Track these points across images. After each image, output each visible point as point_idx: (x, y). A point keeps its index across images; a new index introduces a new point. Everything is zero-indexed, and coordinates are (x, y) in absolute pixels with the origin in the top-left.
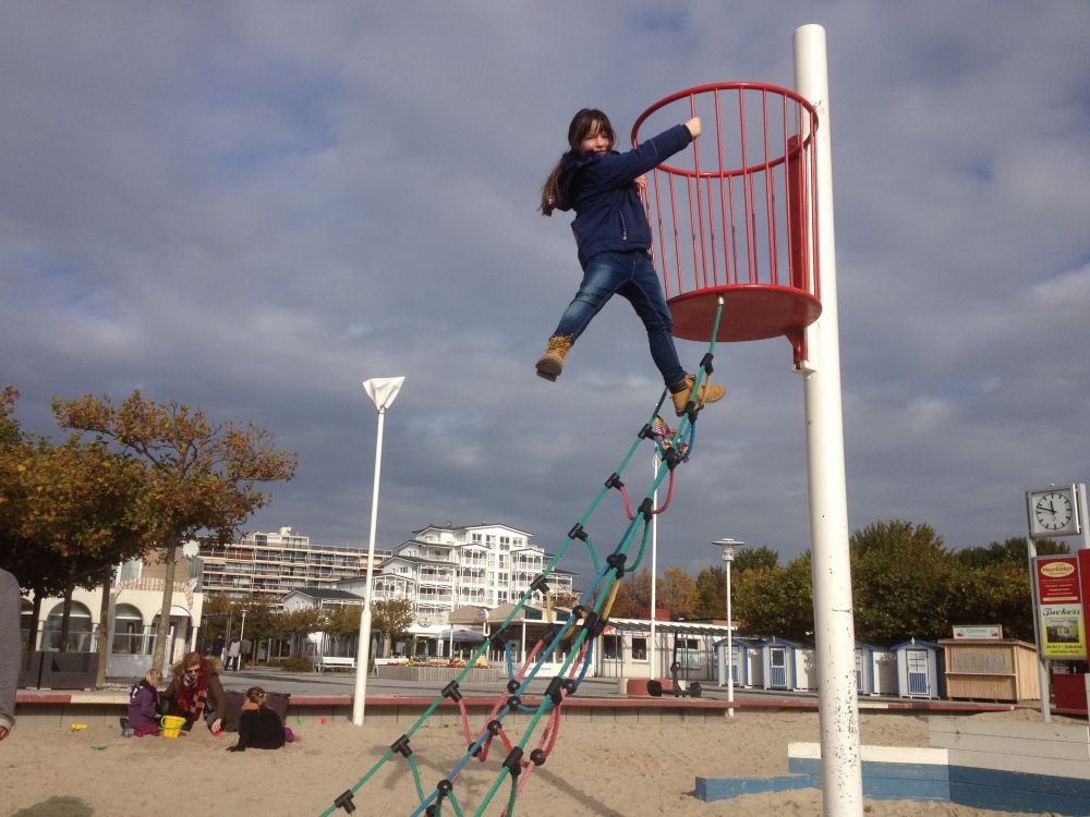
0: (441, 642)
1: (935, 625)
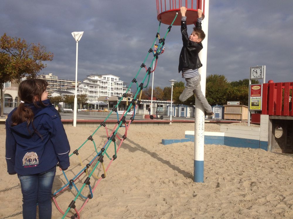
0: (96, 105)
1: (223, 101)
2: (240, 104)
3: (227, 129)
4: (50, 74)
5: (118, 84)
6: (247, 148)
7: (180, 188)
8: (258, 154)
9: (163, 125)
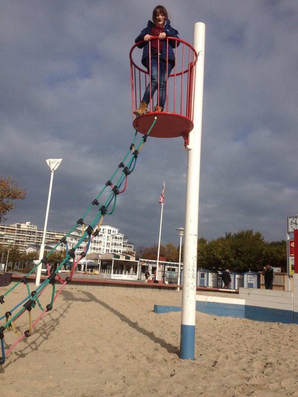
2: (282, 271)
3: (249, 294)
4: (28, 223)
5: (116, 238)
6: (277, 323)
7: (155, 365)
8: (291, 331)
9: (167, 291)
